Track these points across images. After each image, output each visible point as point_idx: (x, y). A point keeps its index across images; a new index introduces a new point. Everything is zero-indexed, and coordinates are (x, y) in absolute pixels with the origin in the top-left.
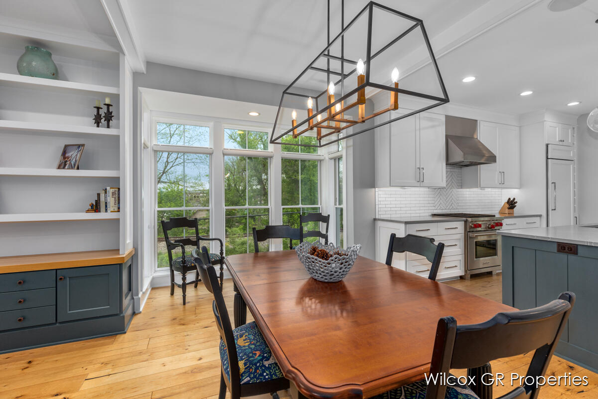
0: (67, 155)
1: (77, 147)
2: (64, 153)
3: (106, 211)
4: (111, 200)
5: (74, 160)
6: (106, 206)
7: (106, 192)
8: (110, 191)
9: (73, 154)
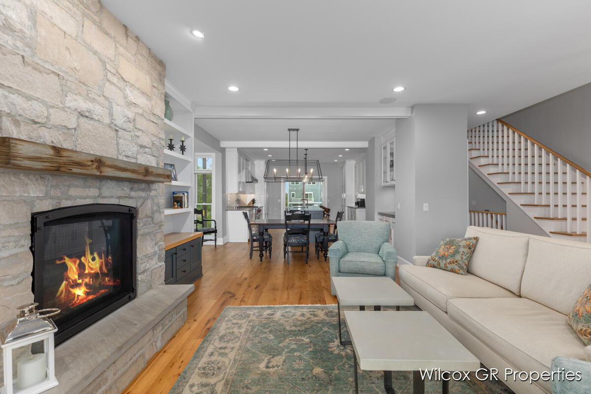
1: (170, 166)
3: (184, 207)
4: (186, 200)
6: (184, 204)
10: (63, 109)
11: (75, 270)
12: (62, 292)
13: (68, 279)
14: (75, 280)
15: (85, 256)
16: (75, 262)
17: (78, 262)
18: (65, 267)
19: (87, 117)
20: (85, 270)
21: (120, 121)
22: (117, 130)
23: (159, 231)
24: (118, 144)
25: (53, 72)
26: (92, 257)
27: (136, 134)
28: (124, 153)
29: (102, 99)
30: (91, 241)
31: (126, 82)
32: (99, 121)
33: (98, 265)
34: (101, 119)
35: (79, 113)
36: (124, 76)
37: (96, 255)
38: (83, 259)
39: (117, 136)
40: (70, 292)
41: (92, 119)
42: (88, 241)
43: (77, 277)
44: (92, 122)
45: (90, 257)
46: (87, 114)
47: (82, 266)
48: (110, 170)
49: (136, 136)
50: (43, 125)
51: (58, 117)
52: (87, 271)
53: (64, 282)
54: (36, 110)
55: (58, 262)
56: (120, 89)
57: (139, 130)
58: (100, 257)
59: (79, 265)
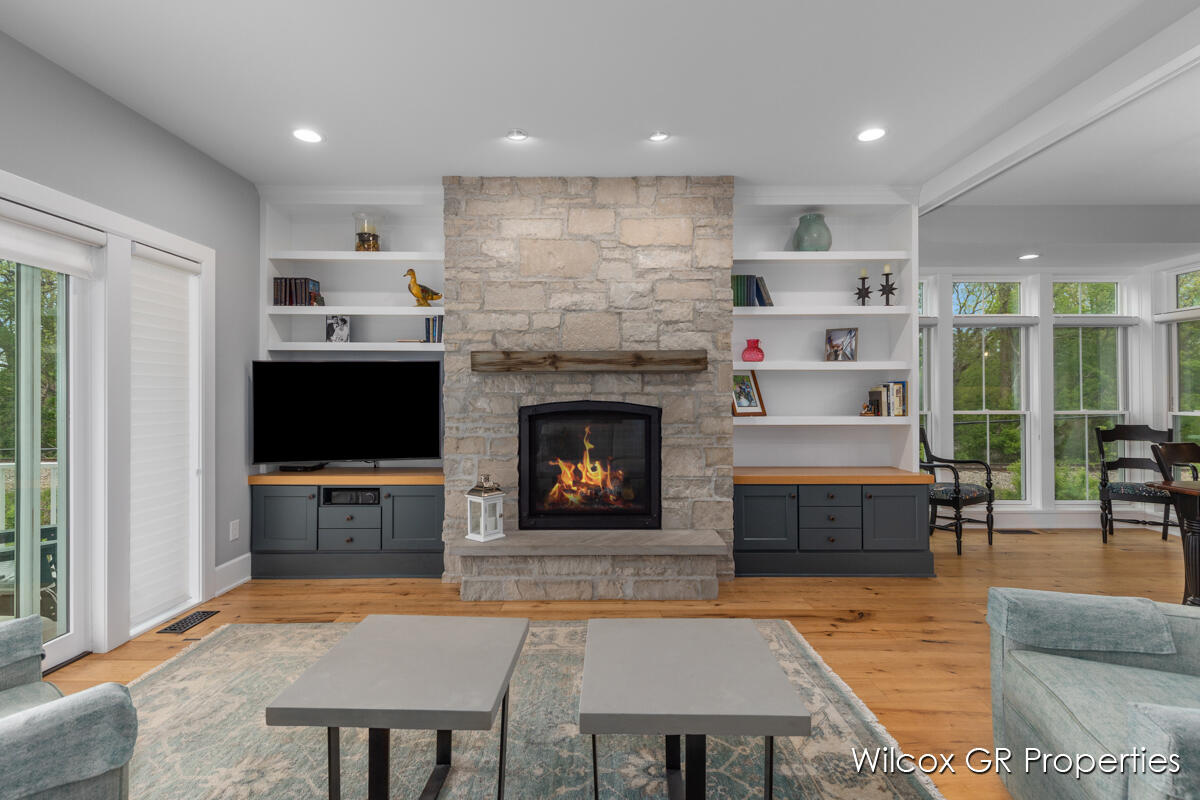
0: (834, 343)
1: (846, 332)
2: (829, 340)
3: (889, 414)
4: (895, 400)
5: (849, 349)
6: (889, 408)
7: (888, 390)
8: (894, 388)
9: (842, 341)
10: (546, 312)
11: (570, 476)
12: (555, 493)
13: (561, 482)
14: (569, 486)
15: (582, 463)
16: (570, 468)
17: (573, 467)
18: (558, 471)
19: (574, 311)
20: (581, 478)
21: (623, 300)
22: (620, 314)
23: (715, 446)
24: (621, 329)
25: (535, 282)
26: (592, 466)
27: (656, 308)
28: (632, 339)
29: (596, 285)
30: (592, 446)
31: (636, 247)
32: (591, 310)
33: (600, 477)
34: (594, 308)
35: (564, 309)
36: (630, 243)
37: (597, 464)
38: (579, 466)
39: (620, 320)
40: (563, 495)
41: (581, 311)
42: (589, 446)
43: (571, 483)
44: (581, 314)
45: (589, 466)
46: (574, 308)
47: (577, 474)
48: (569, 364)
49: (657, 311)
50: (525, 332)
51: (539, 321)
52: (583, 481)
53: (557, 485)
54: (518, 322)
55: (551, 463)
56: (625, 261)
57: (662, 301)
58: (604, 468)
59: (574, 471)
